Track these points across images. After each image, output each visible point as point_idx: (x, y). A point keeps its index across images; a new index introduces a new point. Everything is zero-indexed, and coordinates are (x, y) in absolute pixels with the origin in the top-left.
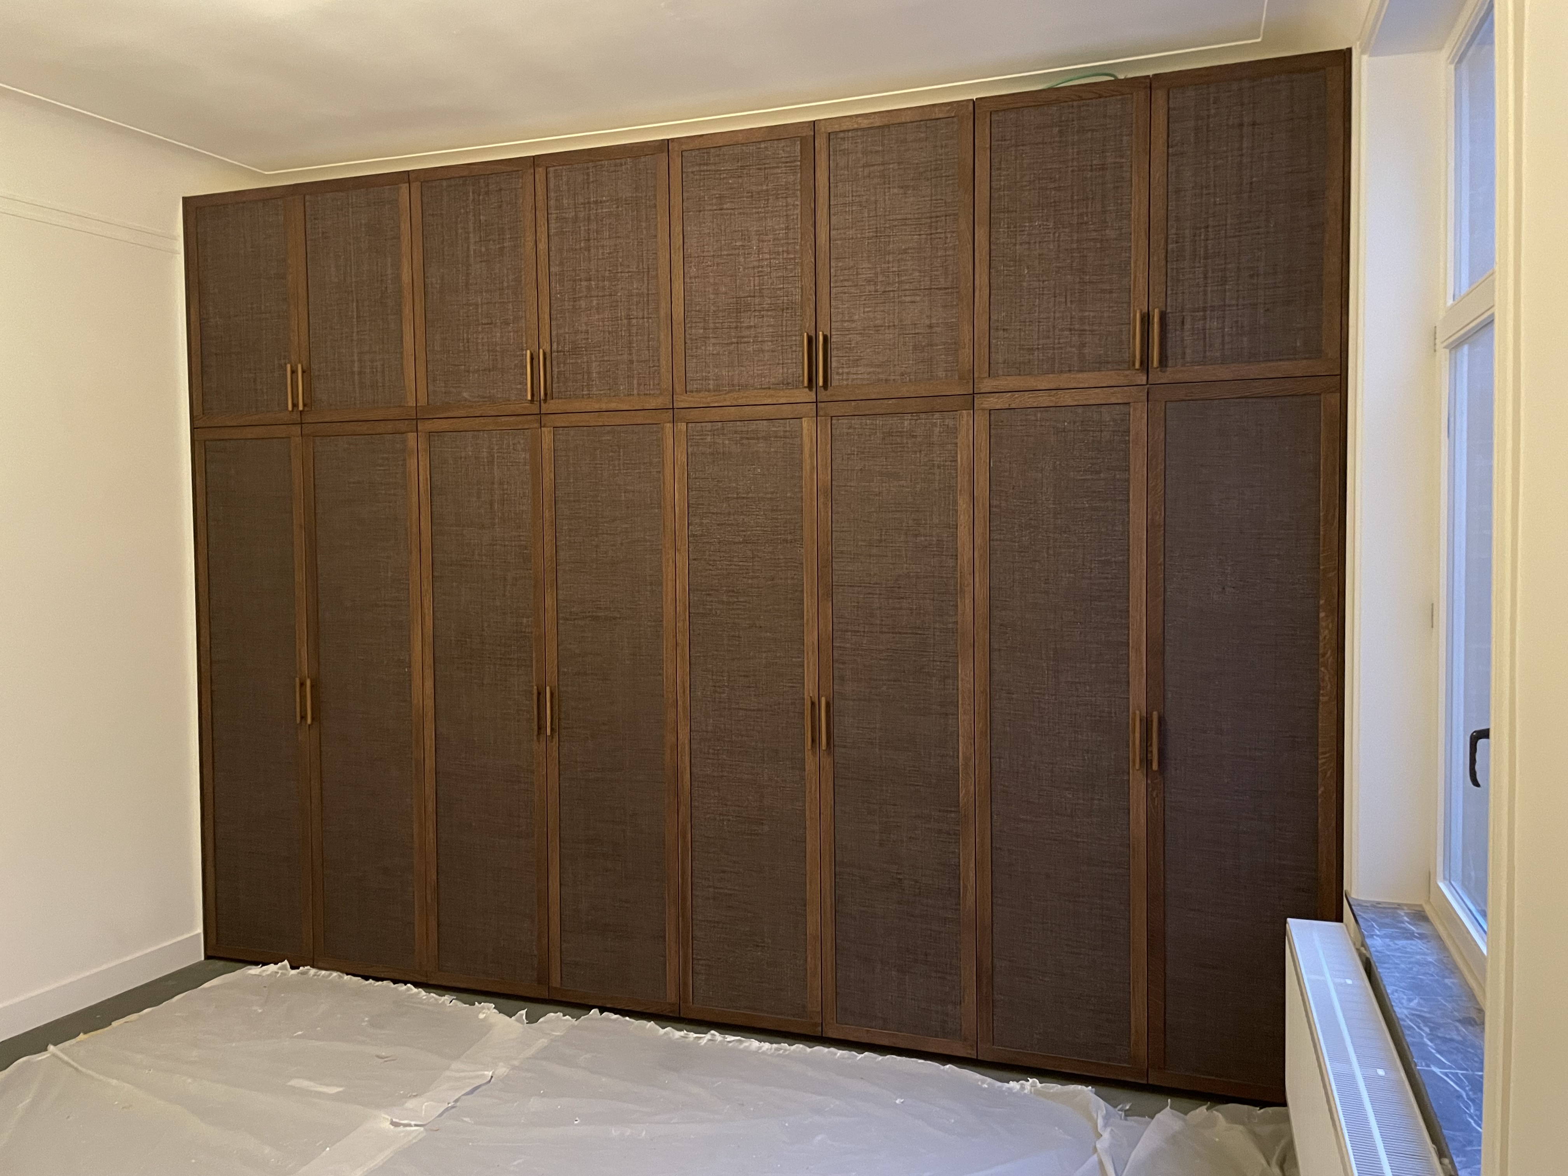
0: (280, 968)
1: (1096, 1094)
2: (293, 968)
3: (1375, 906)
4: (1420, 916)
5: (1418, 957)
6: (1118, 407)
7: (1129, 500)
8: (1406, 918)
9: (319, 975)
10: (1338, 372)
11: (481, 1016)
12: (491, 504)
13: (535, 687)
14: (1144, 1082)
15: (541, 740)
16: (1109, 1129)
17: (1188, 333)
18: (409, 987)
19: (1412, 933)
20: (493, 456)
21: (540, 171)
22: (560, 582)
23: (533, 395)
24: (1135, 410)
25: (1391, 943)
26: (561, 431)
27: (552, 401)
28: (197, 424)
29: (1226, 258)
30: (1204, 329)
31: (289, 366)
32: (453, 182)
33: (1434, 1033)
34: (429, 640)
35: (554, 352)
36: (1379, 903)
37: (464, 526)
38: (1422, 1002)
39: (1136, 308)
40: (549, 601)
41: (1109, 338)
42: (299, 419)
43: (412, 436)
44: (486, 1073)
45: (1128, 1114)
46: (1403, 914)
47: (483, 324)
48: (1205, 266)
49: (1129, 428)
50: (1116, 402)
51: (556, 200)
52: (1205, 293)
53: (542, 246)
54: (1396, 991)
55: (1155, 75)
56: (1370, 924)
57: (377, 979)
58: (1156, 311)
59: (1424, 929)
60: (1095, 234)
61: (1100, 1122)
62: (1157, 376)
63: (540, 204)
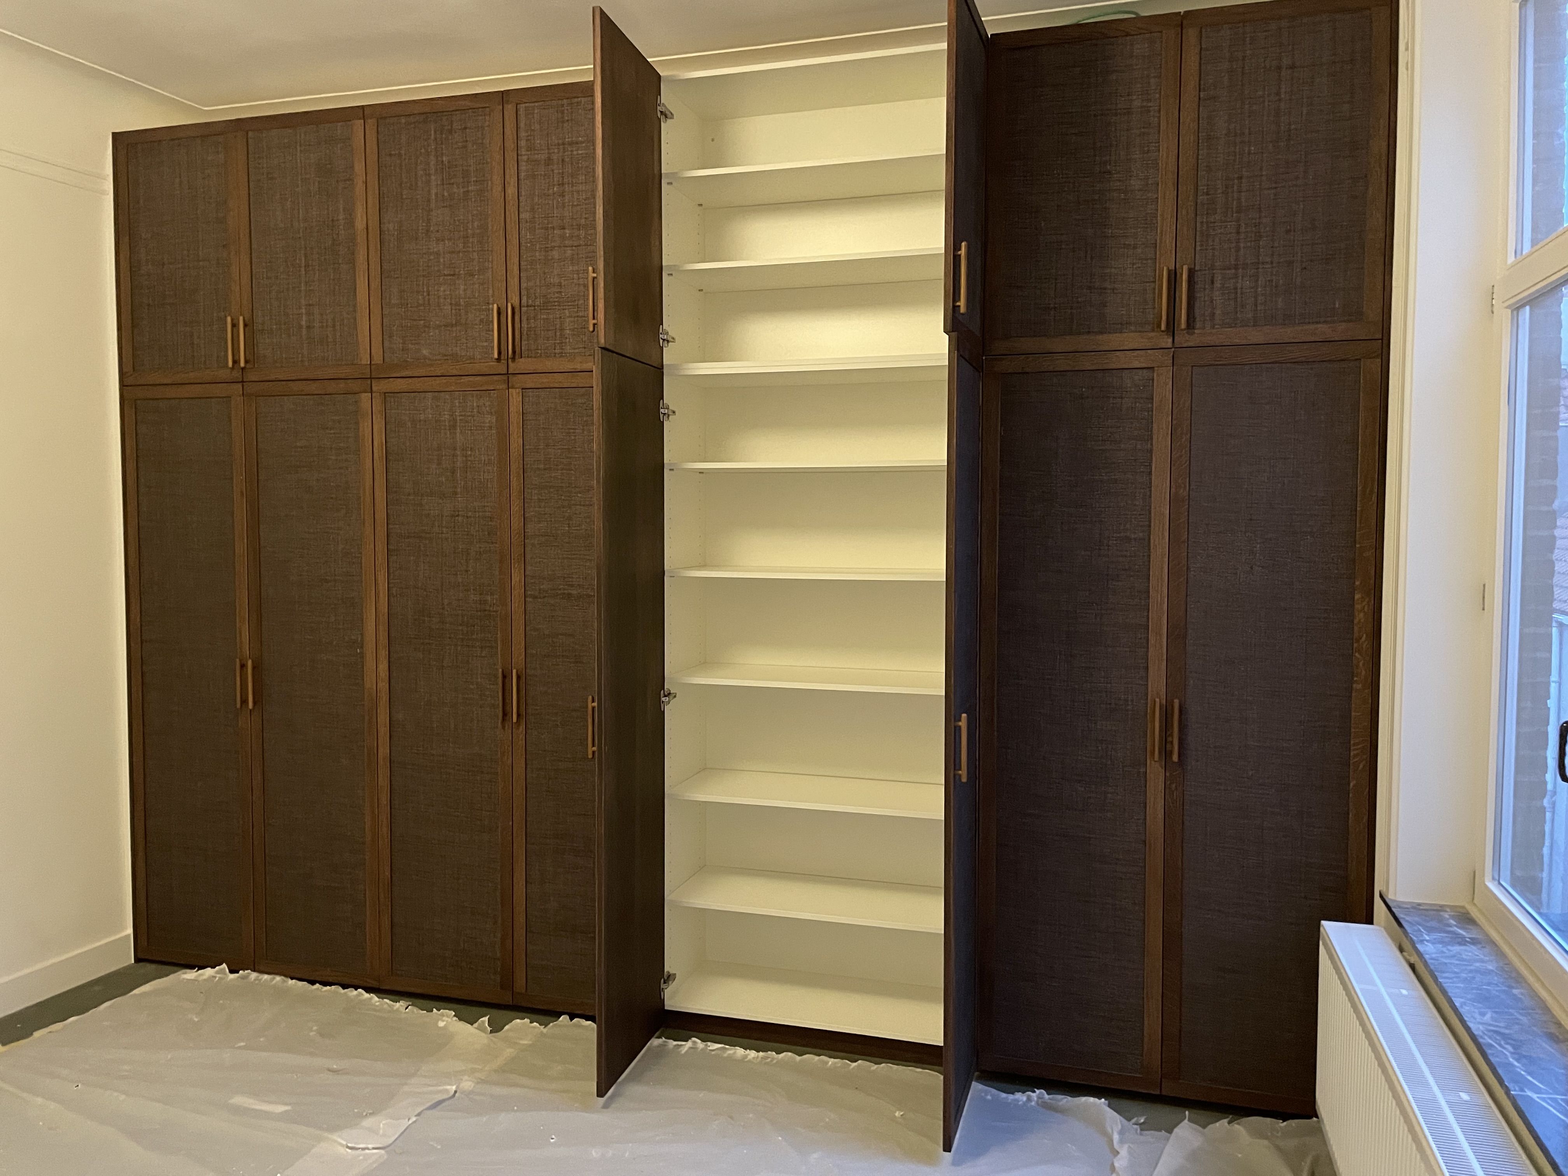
0: (217, 972)
1: (1110, 1106)
2: (232, 971)
3: (1416, 908)
4: (1466, 919)
5: (1478, 964)
6: (1140, 371)
7: (1151, 472)
8: (1452, 922)
9: (261, 980)
10: (1380, 337)
11: (441, 1024)
12: (453, 472)
13: (500, 670)
14: (1158, 1093)
15: (506, 727)
16: (1126, 1146)
17: (1217, 293)
18: (360, 993)
19: (1463, 937)
20: (455, 420)
21: (510, 109)
22: (528, 557)
23: (500, 353)
24: (1158, 375)
25: (1444, 950)
26: (530, 393)
27: (521, 360)
28: (129, 381)
29: (1260, 211)
30: (1236, 288)
31: (229, 319)
32: (412, 119)
33: (1519, 1051)
34: (384, 619)
35: (524, 306)
36: (1419, 905)
37: (422, 495)
38: (1494, 1015)
39: (1162, 266)
40: (517, 577)
41: (1132, 298)
42: (240, 377)
43: (365, 397)
44: (448, 1087)
45: (1143, 1127)
46: (1448, 917)
47: (445, 275)
48: (1238, 220)
49: (1152, 395)
50: (1138, 366)
51: (527, 140)
52: (1238, 250)
53: (511, 191)
54: (1465, 1004)
55: (1187, 13)
56: (1415, 928)
57: (325, 984)
58: (1185, 268)
59: (1474, 934)
60: (1118, 184)
61: (1116, 1137)
62: (1183, 339)
63: (510, 144)
